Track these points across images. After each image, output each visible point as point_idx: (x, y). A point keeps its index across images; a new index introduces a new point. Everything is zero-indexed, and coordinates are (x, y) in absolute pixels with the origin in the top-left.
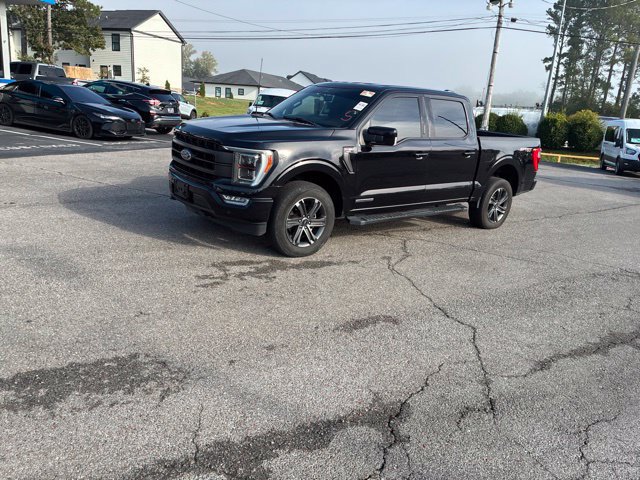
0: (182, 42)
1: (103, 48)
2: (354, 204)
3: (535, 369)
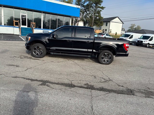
0: (123, 23)
2: (50, 49)
3: (12, 77)
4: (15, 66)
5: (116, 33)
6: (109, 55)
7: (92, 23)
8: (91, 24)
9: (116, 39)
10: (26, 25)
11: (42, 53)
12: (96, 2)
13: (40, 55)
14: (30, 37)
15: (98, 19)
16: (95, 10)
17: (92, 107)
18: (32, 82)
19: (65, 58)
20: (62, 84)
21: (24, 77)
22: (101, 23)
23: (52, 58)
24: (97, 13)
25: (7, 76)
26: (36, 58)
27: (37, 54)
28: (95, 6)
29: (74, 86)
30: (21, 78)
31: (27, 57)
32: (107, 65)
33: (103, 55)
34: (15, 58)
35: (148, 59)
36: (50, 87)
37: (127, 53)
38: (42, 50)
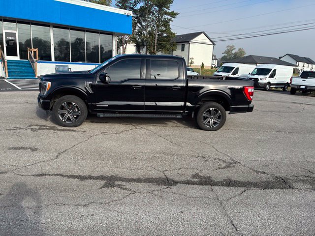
0: (214, 44)
1: (175, 50)
2: (96, 107)
3: (33, 175)
4: (26, 148)
5: (203, 64)
6: (217, 111)
7: (154, 47)
8: (152, 49)
9: (222, 78)
10: (17, 55)
11: (78, 116)
12: (159, 3)
13: (75, 121)
14: (50, 83)
15: (165, 37)
16: (159, 20)
17: (232, 222)
18: (83, 183)
19: (127, 122)
20: (149, 180)
21: (61, 173)
22: (173, 45)
23: (100, 124)
24: (162, 26)
25: (20, 174)
26: (67, 128)
27: (69, 119)
28: (159, 12)
29: (174, 183)
30: (55, 175)
31: (44, 126)
32: (215, 132)
33: (207, 112)
34: (19, 130)
35: (280, 114)
36: (126, 189)
37: (251, 106)
38: (79, 110)
